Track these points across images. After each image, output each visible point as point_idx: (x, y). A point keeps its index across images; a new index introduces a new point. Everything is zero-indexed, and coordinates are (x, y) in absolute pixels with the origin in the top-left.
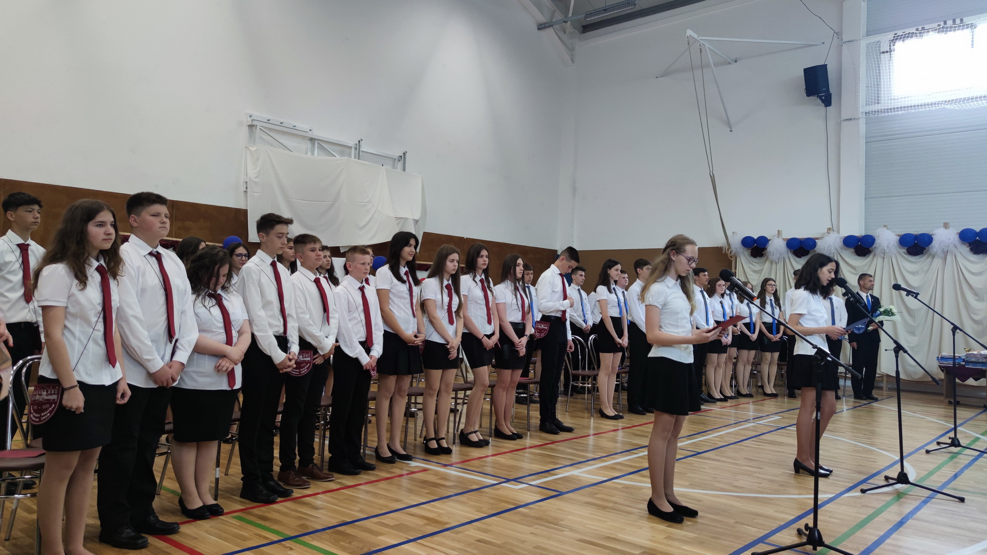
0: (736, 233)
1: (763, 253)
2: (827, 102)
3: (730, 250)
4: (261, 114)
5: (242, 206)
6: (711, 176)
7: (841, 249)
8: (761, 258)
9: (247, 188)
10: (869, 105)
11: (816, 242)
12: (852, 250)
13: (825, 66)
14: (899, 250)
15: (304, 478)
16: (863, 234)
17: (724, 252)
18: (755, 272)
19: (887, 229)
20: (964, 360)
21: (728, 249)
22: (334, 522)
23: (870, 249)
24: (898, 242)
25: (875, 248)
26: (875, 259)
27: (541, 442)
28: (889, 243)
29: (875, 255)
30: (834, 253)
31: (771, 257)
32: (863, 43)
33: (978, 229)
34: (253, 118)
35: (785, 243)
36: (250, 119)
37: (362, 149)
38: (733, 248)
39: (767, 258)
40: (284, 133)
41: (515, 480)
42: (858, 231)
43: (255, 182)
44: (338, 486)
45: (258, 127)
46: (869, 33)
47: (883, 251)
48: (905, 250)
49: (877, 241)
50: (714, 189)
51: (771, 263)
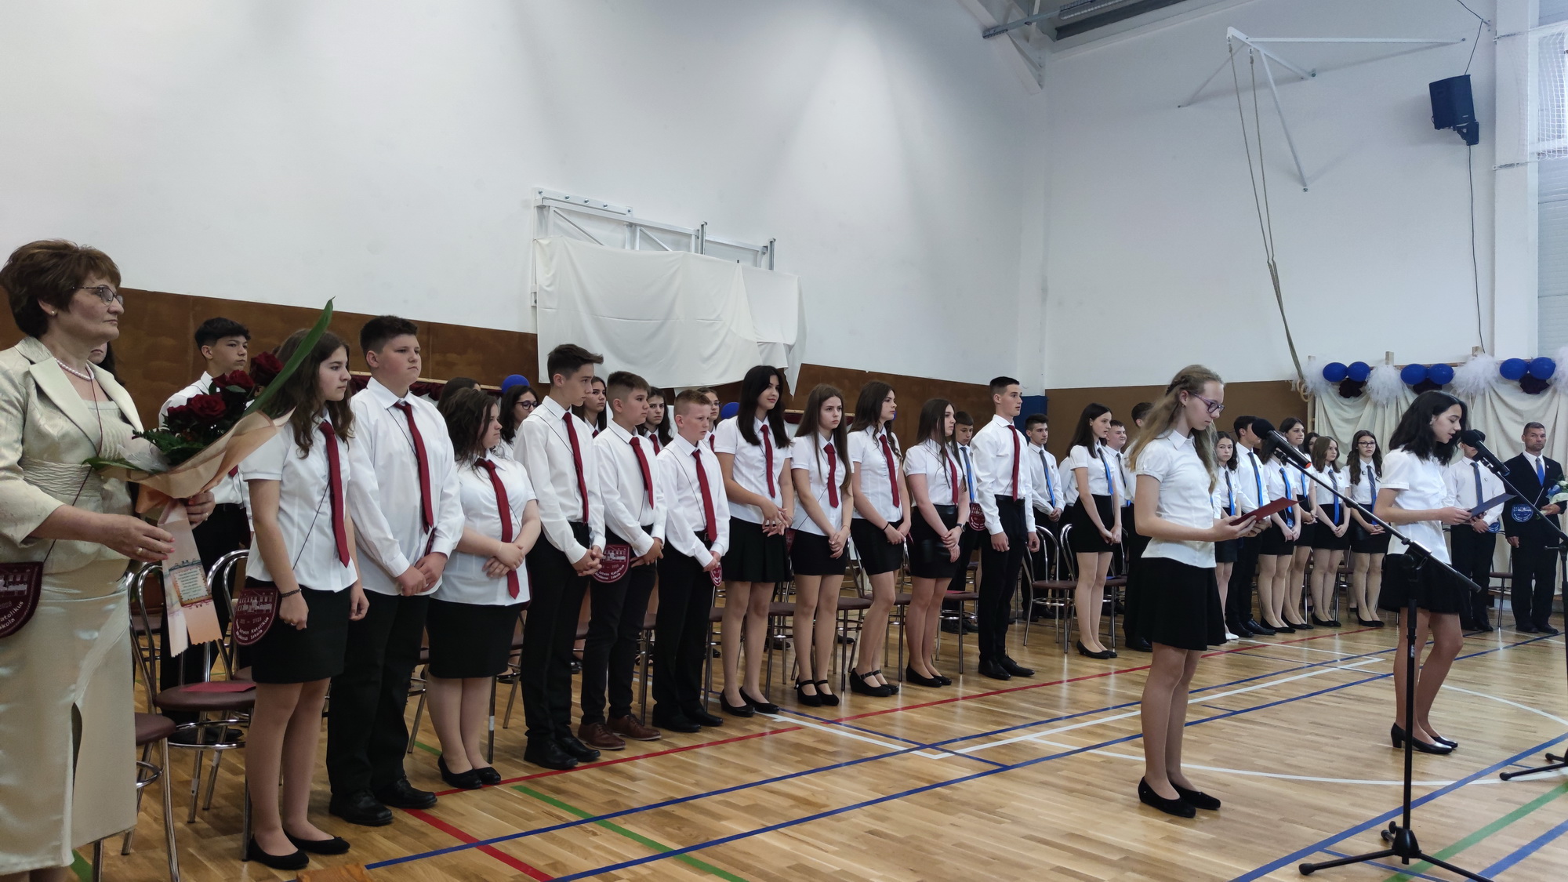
0: (1315, 358)
1: (1361, 389)
2: (1471, 136)
3: (1303, 386)
4: (555, 190)
5: (530, 330)
6: (1269, 265)
7: (1497, 381)
8: (1357, 398)
9: (536, 302)
10: (1543, 140)
11: (1452, 371)
12: (1517, 383)
13: (1466, 79)
15: (617, 735)
16: (1536, 356)
17: (1293, 389)
18: (1347, 421)
21: (1301, 384)
22: (658, 799)
23: (1548, 381)
25: (1556, 379)
26: (1556, 399)
27: (979, 691)
29: (1555, 391)
30: (1484, 389)
31: (1374, 397)
32: (1533, 38)
34: (544, 195)
35: (1399, 372)
36: (539, 197)
37: (706, 238)
38: (1308, 381)
39: (1368, 399)
40: (590, 217)
41: (933, 746)
42: (1526, 351)
43: (546, 291)
44: (666, 748)
45: (552, 209)
46: (1544, 20)
49: (1559, 369)
50: (1275, 286)
51: (1375, 406)
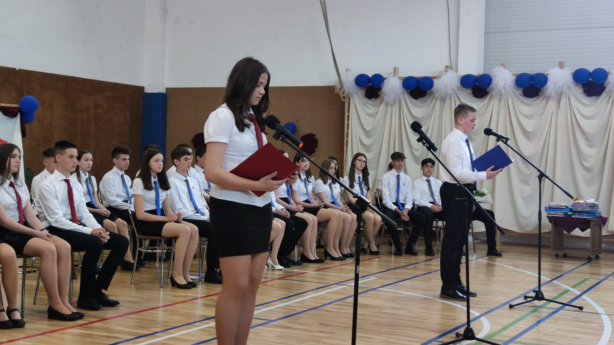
0: (350, 70)
1: (379, 93)
7: (459, 89)
8: (376, 99)
11: (433, 82)
12: (470, 91)
14: (515, 91)
16: (481, 72)
17: (336, 92)
18: (370, 115)
19: (505, 68)
20: (571, 210)
21: (341, 89)
23: (488, 90)
24: (514, 82)
25: (492, 89)
26: (492, 102)
28: (506, 84)
29: (492, 96)
30: (451, 94)
31: (386, 98)
33: (591, 69)
35: (401, 82)
38: (345, 86)
39: (382, 100)
42: (476, 70)
47: (499, 92)
48: (521, 92)
49: (494, 82)
50: (324, 18)
51: (387, 105)
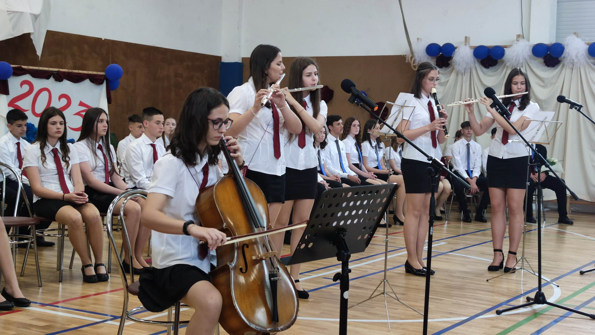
0: (421, 40)
1: (449, 62)
7: (530, 58)
8: (447, 68)
11: (504, 51)
12: (541, 60)
14: (588, 60)
16: (554, 41)
17: (407, 61)
19: (578, 37)
21: (412, 58)
23: (560, 59)
24: (587, 52)
25: (564, 58)
26: (564, 71)
28: (578, 52)
29: (563, 65)
30: (522, 63)
31: (457, 67)
35: (472, 51)
38: (416, 55)
39: (453, 69)
42: (547, 39)
47: (571, 61)
48: (593, 61)
49: (567, 50)
51: (457, 74)
